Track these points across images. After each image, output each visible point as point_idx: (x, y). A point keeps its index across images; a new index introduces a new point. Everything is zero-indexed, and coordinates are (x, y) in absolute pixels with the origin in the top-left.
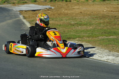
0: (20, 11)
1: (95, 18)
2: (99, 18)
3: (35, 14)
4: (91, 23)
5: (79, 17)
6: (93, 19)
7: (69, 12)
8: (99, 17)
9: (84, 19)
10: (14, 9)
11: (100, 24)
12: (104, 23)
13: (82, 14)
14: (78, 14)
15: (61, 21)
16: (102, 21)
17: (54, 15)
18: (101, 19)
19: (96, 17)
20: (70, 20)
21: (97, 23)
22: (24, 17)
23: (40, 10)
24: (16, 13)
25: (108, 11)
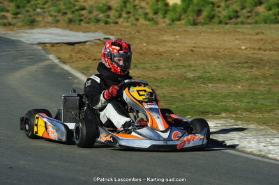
1: (237, 65)
2: (246, 65)
3: (79, 52)
4: (234, 77)
5: (197, 62)
6: (233, 67)
7: (162, 49)
8: (245, 63)
9: (213, 67)
13: (196, 54)
15: (156, 70)
16: (257, 73)
18: (253, 67)
19: (238, 63)
20: (179, 67)
21: (247, 77)
22: (59, 58)
23: (85, 42)
24: (34, 50)
25: (250, 48)
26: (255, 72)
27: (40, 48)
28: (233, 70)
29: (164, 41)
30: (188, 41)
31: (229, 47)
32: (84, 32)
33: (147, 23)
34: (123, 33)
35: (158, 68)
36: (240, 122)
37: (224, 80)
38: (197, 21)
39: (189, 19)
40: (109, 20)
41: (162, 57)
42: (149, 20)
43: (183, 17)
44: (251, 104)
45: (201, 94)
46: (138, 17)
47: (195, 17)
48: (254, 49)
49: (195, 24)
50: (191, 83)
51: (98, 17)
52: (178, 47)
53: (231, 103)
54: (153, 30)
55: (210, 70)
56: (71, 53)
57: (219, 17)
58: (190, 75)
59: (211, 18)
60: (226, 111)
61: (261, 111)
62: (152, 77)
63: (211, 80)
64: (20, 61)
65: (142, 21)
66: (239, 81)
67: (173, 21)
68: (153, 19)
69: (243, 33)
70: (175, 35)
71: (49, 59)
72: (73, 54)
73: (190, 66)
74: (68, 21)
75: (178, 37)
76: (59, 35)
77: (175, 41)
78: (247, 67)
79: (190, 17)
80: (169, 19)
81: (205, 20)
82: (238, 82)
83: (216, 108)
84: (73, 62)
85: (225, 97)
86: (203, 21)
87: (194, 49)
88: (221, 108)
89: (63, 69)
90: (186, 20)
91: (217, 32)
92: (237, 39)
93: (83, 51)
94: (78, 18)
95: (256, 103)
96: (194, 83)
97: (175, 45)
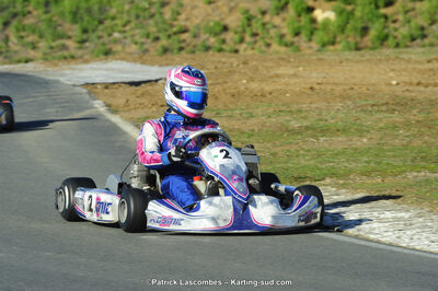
0: (87, 84)
1: (370, 109)
2: (384, 108)
3: (143, 95)
4: (360, 125)
5: (313, 105)
6: (365, 111)
7: (267, 88)
8: (383, 105)
9: (333, 112)
10: (62, 79)
11: (395, 127)
12: (407, 124)
13: (318, 93)
14: (304, 93)
15: (248, 118)
16: (397, 119)
17: (216, 98)
18: (394, 110)
19: (373, 105)
21: (382, 125)
22: (108, 106)
23: (156, 81)
24: (75, 94)
25: (405, 83)
26: (397, 118)
27: (84, 91)
28: (363, 115)
29: (277, 76)
30: (314, 75)
31: (373, 81)
32: (161, 65)
33: (283, 49)
34: (219, 66)
35: (252, 116)
36: (343, 191)
37: (345, 131)
38: (362, 45)
39: (348, 43)
40: (224, 47)
41: (264, 99)
42: (286, 45)
43: (338, 39)
44: (372, 164)
45: (302, 152)
46: (269, 41)
47: (358, 39)
48: (411, 84)
49: (358, 49)
50: (294, 137)
51: (208, 44)
52: (295, 83)
53: (343, 164)
54: (272, 60)
55: (328, 117)
56: (129, 98)
57: (395, 37)
58: (295, 124)
59: (383, 39)
60: (333, 175)
61: (383, 174)
62: (238, 130)
63: (324, 131)
64: (48, 110)
65: (275, 47)
66: (368, 131)
67: (324, 45)
68: (292, 44)
69: (409, 61)
70: (298, 67)
71: (92, 107)
72: (132, 98)
73: (300, 111)
74: (161, 50)
75: (301, 69)
76: (120, 71)
77: (295, 75)
78: (385, 112)
79: (350, 40)
80: (318, 43)
81: (373, 43)
82: (365, 134)
83: (318, 172)
84: (129, 111)
85: (337, 154)
86: (369, 44)
87: (317, 87)
88: (326, 172)
89: (108, 121)
90: (344, 43)
91: (368, 60)
92: (393, 70)
93: (149, 94)
94: (177, 46)
95: (380, 163)
96: (299, 137)
97: (292, 81)
